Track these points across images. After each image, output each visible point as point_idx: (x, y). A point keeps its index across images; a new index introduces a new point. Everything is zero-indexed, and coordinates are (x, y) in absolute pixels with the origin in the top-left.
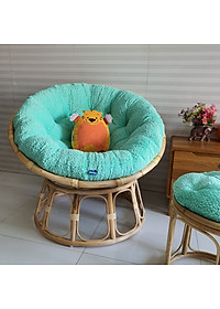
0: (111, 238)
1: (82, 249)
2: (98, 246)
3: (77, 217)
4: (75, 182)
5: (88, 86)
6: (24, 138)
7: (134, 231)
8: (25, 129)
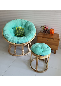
0: (23, 55)
1: (17, 57)
2: (20, 56)
3: (16, 50)
4: (15, 44)
5: (20, 20)
6: (5, 34)
7: (28, 53)
8: (5, 32)
